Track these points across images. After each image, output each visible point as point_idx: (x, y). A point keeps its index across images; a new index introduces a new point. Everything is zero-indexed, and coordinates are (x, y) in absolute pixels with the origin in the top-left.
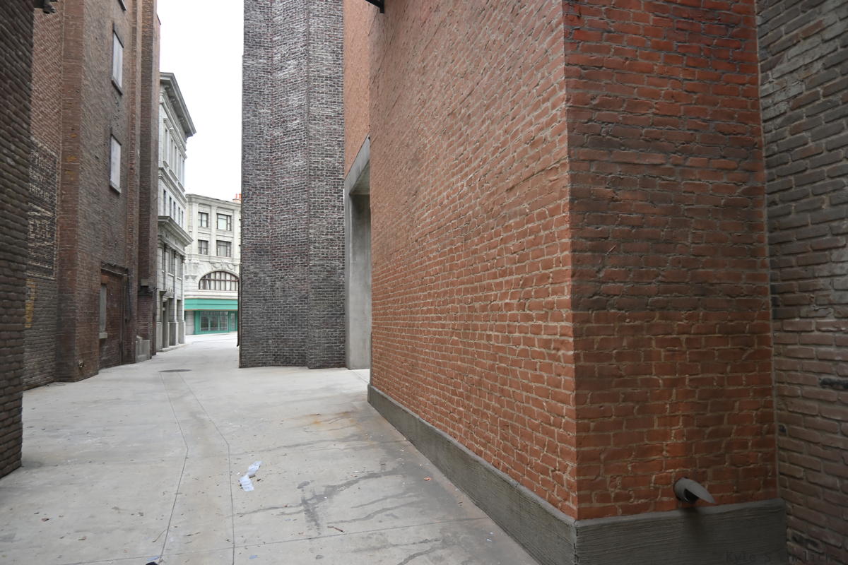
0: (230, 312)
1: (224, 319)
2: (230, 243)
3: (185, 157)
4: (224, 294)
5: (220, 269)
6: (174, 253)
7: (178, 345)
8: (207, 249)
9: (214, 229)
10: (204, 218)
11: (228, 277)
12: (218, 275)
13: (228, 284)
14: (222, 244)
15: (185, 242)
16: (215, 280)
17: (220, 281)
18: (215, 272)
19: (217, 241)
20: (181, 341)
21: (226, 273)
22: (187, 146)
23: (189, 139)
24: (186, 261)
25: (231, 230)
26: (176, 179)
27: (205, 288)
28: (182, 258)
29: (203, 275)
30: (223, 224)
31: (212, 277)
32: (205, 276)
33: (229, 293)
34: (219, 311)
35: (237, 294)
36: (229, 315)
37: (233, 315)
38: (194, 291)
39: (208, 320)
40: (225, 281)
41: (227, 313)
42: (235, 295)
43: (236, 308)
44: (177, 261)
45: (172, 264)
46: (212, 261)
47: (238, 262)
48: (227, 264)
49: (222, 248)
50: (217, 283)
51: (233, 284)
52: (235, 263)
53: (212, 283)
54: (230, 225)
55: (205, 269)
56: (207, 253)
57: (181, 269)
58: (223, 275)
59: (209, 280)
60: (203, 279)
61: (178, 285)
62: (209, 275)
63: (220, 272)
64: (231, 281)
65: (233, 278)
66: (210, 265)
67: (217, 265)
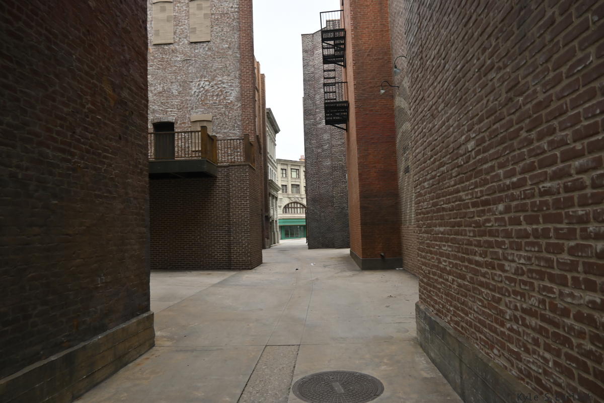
0: (300, 226)
1: (297, 231)
2: (299, 185)
3: (275, 145)
4: (297, 216)
5: (294, 201)
6: (273, 196)
7: (277, 244)
8: (286, 190)
9: (290, 178)
10: (284, 172)
11: (299, 206)
12: (293, 204)
13: (299, 209)
14: (294, 186)
15: (277, 190)
16: (291, 208)
17: (294, 208)
18: (291, 203)
19: (292, 185)
20: (278, 243)
21: (297, 203)
22: (276, 139)
23: (277, 135)
24: (278, 200)
25: (299, 178)
26: (272, 158)
27: (286, 213)
28: (276, 198)
29: (285, 205)
30: (294, 175)
31: (290, 206)
32: (286, 206)
33: (300, 215)
34: (295, 226)
35: (305, 216)
36: (300, 228)
37: (302, 228)
38: (281, 214)
39: (289, 231)
40: (297, 208)
41: (299, 227)
42: (304, 216)
43: (305, 224)
44: (274, 201)
45: (273, 202)
46: (289, 196)
47: (304, 196)
48: (298, 198)
49: (294, 188)
50: (293, 209)
51: (302, 209)
52: (302, 197)
53: (290, 209)
54: (298, 174)
55: (286, 201)
56: (286, 192)
57: (276, 204)
58: (296, 204)
59: (289, 208)
60: (285, 207)
61: (275, 213)
62: (288, 204)
63: (294, 203)
64: (300, 208)
65: (301, 206)
66: (288, 199)
67: (292, 199)
